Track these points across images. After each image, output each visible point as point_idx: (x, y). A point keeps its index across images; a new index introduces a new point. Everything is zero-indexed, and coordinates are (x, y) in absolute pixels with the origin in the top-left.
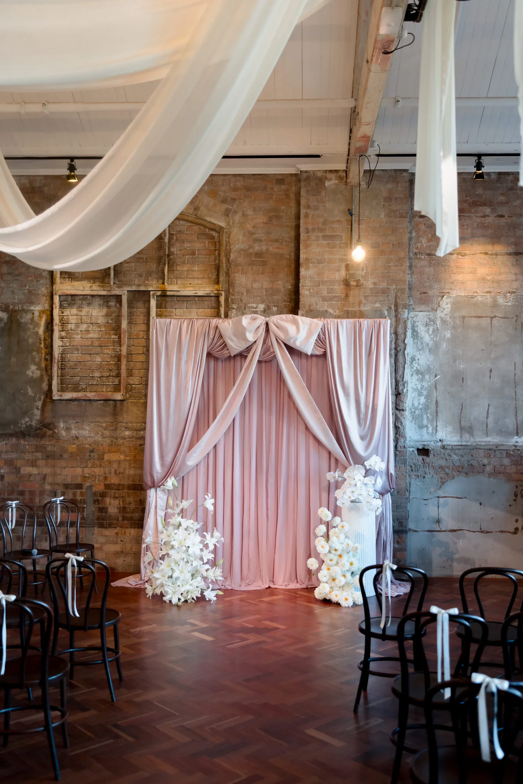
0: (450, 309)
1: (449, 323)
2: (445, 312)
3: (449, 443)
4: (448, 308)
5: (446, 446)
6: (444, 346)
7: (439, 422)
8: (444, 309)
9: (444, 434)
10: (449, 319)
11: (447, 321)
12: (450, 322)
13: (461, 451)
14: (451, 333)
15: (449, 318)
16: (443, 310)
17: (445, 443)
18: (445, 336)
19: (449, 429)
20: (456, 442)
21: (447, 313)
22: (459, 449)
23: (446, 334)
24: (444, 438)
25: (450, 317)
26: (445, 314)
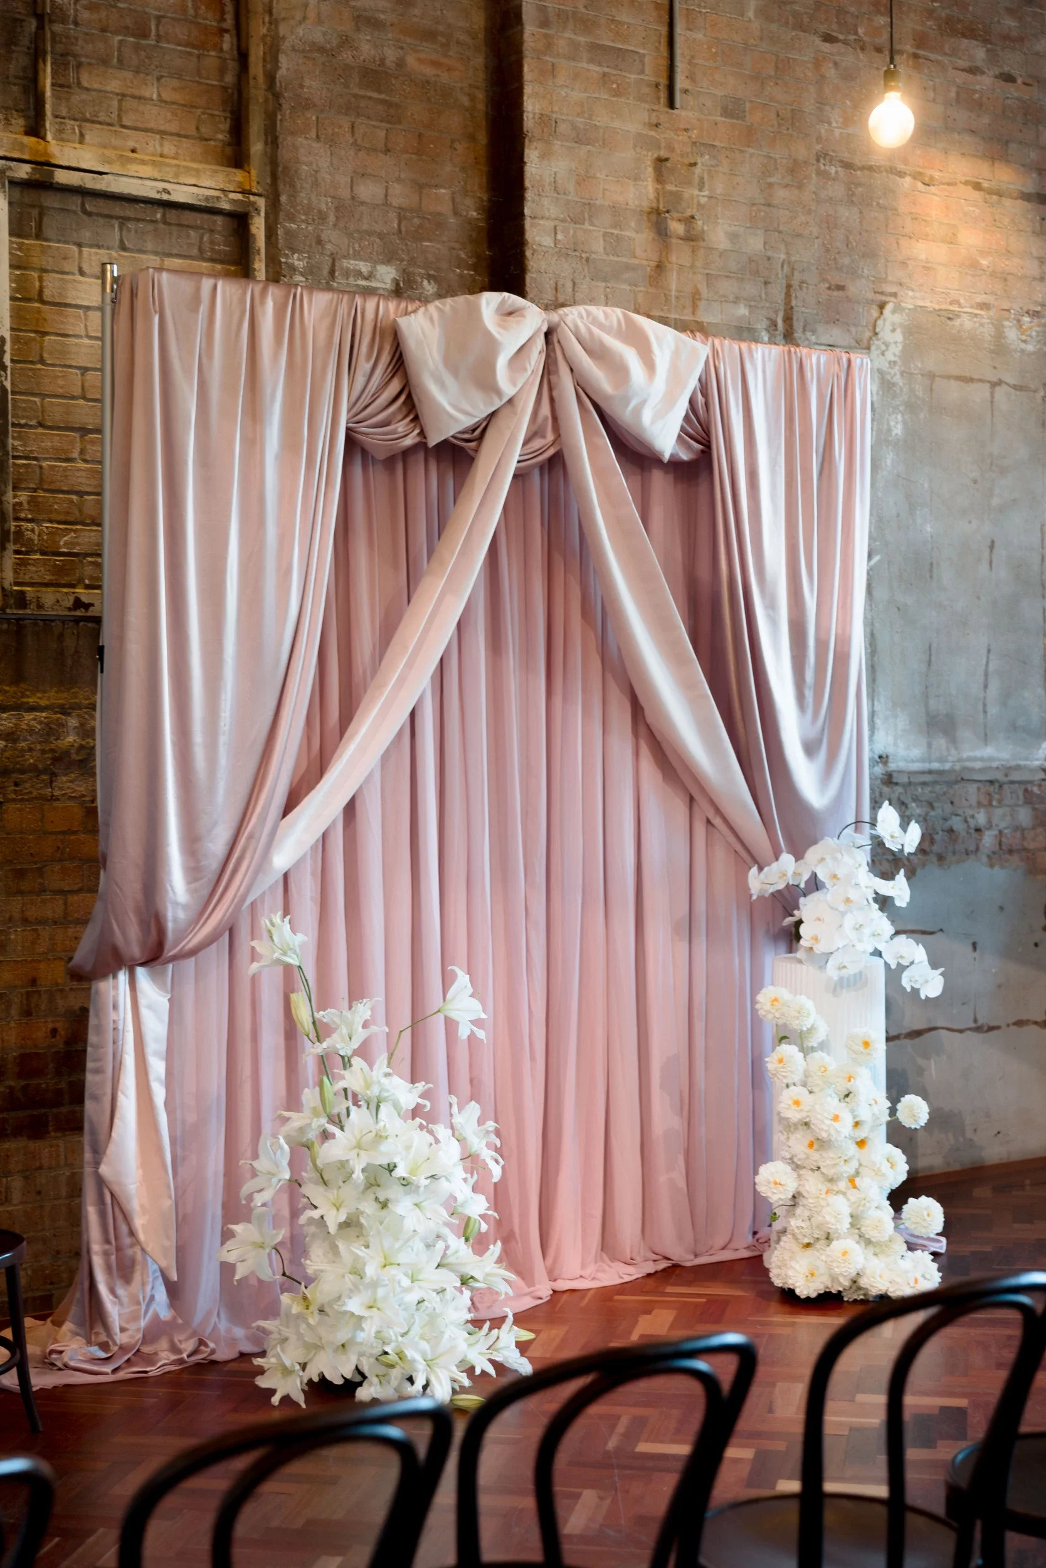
0: (900, 347)
1: (897, 389)
2: (890, 356)
3: (902, 765)
4: (896, 343)
5: (895, 775)
6: (889, 462)
7: (879, 701)
8: (887, 345)
9: (891, 739)
10: (898, 379)
11: (894, 384)
12: (901, 389)
13: (927, 790)
14: (905, 423)
15: (898, 376)
16: (883, 347)
17: (892, 766)
18: (889, 430)
19: (902, 722)
20: (918, 761)
21: (893, 358)
22: (924, 784)
23: (892, 423)
24: (890, 750)
25: (902, 373)
26: (890, 362)
